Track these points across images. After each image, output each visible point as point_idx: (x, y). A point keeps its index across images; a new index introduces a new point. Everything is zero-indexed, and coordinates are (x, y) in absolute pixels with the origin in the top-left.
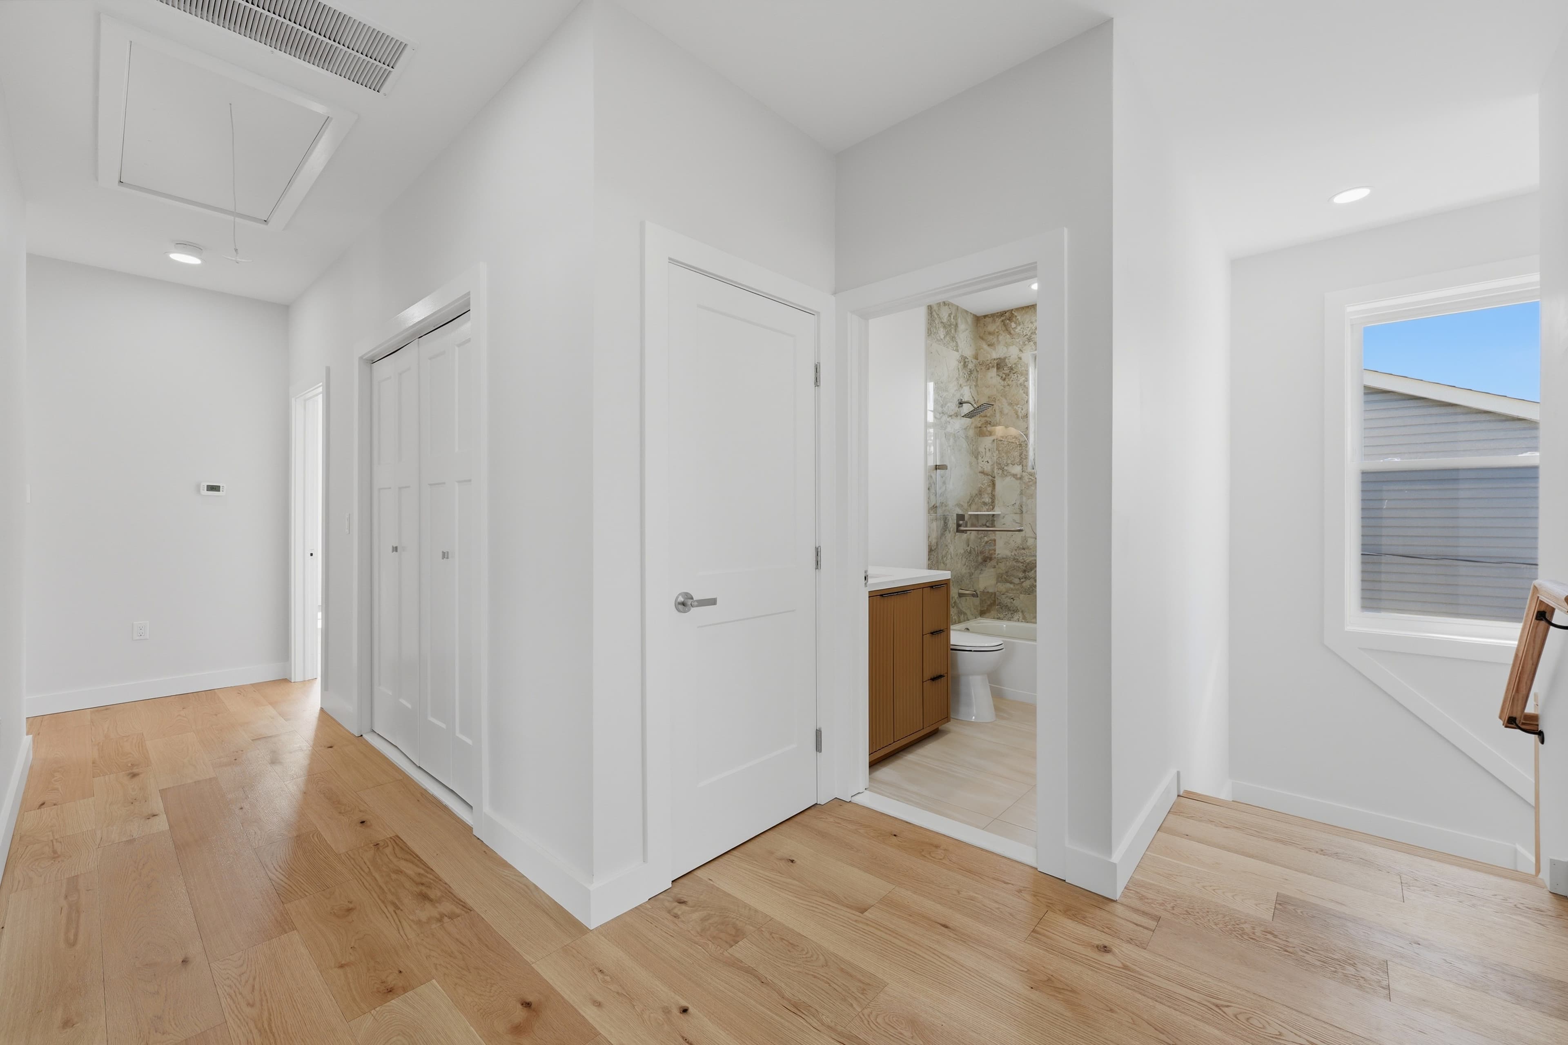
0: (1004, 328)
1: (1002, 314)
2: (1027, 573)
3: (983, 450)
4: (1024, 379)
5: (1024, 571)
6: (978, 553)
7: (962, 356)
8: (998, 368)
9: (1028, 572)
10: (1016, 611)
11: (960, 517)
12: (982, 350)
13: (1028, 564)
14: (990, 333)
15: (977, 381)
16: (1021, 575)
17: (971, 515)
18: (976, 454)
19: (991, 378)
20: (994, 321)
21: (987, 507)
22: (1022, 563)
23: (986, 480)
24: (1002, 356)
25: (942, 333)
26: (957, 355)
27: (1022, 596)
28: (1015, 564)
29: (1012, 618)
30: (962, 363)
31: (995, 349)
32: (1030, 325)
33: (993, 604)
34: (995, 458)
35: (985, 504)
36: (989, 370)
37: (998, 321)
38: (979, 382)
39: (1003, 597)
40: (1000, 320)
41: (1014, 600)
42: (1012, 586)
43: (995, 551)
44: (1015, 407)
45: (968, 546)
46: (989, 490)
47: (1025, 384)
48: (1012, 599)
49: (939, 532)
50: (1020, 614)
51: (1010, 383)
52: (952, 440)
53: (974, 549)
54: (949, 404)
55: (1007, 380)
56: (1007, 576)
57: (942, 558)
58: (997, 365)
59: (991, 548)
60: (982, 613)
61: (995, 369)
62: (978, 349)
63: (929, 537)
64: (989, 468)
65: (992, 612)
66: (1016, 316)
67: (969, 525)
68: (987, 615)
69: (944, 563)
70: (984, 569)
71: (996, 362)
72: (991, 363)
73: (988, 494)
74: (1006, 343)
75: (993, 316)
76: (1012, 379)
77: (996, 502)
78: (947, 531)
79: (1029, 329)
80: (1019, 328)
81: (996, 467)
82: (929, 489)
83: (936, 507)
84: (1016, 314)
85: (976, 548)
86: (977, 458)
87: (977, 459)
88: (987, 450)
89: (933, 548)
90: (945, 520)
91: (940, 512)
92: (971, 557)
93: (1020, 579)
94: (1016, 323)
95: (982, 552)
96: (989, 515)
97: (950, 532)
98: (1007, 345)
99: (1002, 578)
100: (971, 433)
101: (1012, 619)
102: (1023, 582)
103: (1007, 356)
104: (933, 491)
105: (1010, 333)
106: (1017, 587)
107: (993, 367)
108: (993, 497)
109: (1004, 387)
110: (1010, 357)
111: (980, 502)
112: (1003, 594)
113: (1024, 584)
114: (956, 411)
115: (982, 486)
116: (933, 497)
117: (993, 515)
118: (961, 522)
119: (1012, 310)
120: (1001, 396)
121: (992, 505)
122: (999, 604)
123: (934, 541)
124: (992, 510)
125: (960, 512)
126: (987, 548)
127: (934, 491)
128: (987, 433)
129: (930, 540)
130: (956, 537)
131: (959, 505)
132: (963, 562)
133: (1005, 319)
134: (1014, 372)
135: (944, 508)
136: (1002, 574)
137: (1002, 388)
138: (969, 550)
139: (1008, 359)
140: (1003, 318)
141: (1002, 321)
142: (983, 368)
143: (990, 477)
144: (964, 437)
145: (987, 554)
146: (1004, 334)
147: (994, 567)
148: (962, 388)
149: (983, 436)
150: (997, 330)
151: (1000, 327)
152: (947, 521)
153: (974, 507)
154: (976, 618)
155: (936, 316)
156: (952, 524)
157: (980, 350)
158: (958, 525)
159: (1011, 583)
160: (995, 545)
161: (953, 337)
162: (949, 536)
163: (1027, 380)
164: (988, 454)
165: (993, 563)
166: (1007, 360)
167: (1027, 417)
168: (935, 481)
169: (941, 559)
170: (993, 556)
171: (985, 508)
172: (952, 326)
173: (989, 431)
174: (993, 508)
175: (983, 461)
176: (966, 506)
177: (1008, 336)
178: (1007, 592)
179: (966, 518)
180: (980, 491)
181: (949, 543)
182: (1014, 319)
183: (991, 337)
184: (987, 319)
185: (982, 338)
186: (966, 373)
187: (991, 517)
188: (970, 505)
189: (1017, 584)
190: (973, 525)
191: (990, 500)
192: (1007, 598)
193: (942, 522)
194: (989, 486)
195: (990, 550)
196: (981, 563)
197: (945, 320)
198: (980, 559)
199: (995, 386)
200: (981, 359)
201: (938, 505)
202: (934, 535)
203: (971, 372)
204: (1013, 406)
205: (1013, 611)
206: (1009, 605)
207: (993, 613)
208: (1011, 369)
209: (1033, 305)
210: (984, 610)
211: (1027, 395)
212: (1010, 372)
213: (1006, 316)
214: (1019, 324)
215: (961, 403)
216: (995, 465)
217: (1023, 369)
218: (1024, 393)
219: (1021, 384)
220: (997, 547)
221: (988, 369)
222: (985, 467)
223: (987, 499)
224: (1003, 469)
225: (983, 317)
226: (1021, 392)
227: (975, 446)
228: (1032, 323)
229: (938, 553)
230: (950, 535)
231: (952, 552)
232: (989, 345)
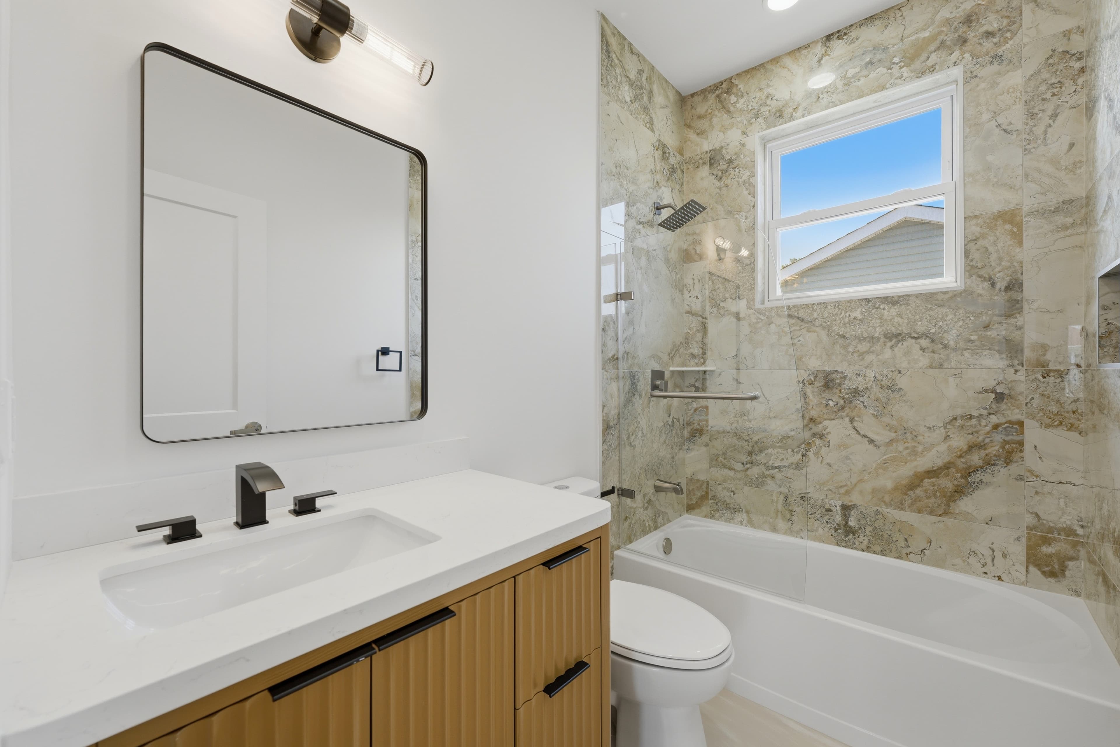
0: (719, 106)
1: (716, 87)
2: (754, 456)
3: (691, 282)
4: (748, 174)
5: (750, 454)
6: (683, 425)
7: (659, 141)
8: (711, 165)
9: (756, 455)
10: (736, 510)
11: (657, 375)
12: (689, 143)
13: (756, 442)
14: (700, 117)
15: (682, 184)
16: (745, 458)
17: (673, 372)
18: (680, 287)
19: (702, 179)
20: (705, 99)
21: (696, 361)
22: (746, 441)
23: (695, 323)
24: (717, 146)
25: (627, 93)
26: (651, 137)
27: (747, 489)
28: (736, 441)
29: (733, 519)
30: (660, 152)
31: (707, 138)
32: (758, 95)
33: (704, 497)
34: (707, 293)
35: (693, 356)
36: (699, 169)
37: (712, 98)
38: (684, 187)
39: (720, 488)
40: (715, 95)
41: (734, 494)
42: (731, 473)
43: (707, 421)
44: (736, 216)
45: (669, 416)
46: (699, 336)
47: (751, 180)
48: (732, 491)
49: (622, 398)
50: (745, 516)
51: (729, 182)
52: (643, 261)
53: (678, 420)
54: (638, 205)
55: (724, 179)
56: (725, 459)
57: (628, 438)
58: (710, 160)
59: (701, 418)
60: (690, 508)
61: (707, 167)
62: (684, 141)
63: (604, 406)
64: (699, 306)
65: (703, 508)
66: (737, 85)
67: (670, 385)
68: (697, 511)
69: (630, 445)
70: (692, 446)
71: (708, 155)
72: (701, 158)
73: (697, 342)
74: (723, 126)
75: (703, 93)
76: (731, 176)
77: (709, 353)
78: (637, 396)
79: (756, 100)
80: (742, 101)
81: (708, 304)
82: (604, 330)
83: (617, 359)
84: (736, 82)
85: (681, 419)
86: (681, 292)
87: (683, 294)
88: (696, 281)
89: (611, 424)
90: (633, 377)
91: (624, 366)
92: (674, 432)
93: (743, 464)
94: (737, 95)
95: (689, 424)
96: (699, 371)
97: (640, 396)
98: (724, 129)
99: (715, 461)
100: (674, 256)
101: (731, 521)
102: (748, 469)
103: (724, 144)
104: (611, 333)
105: (728, 111)
106: (739, 475)
107: (704, 163)
108: (704, 346)
109: (720, 189)
110: (728, 145)
111: (686, 354)
112: (719, 484)
113: (749, 472)
114: (650, 219)
115: (689, 331)
116: (610, 343)
117: (705, 372)
118: (658, 382)
119: (732, 78)
120: (716, 202)
121: (703, 357)
122: (714, 497)
123: (614, 412)
124: (703, 364)
125: (658, 368)
126: (696, 417)
127: (613, 334)
128: (696, 257)
129: (605, 411)
130: (652, 404)
131: (655, 357)
132: (662, 440)
133: (722, 93)
134: (733, 166)
135: (630, 361)
136: (718, 456)
137: (718, 191)
138: (670, 421)
139: (726, 149)
140: (717, 92)
141: (718, 96)
142: (691, 167)
143: (700, 319)
144: (663, 259)
145: (696, 426)
146: (719, 115)
147: (707, 445)
148: (660, 187)
149: (691, 262)
150: (709, 111)
151: (714, 105)
152: (635, 381)
153: (677, 360)
154: (680, 516)
155: (617, 61)
156: (644, 383)
157: (686, 142)
158: (655, 387)
159: (730, 469)
160: (707, 414)
161: (645, 108)
162: (638, 402)
163: (753, 175)
164: (698, 286)
165: (705, 438)
166: (724, 151)
167: (754, 229)
168: (615, 319)
169: (625, 438)
170: (705, 429)
171: (693, 362)
172: (644, 91)
173: (698, 254)
174: (705, 362)
175: (690, 297)
176: (666, 358)
177: (726, 115)
178: (725, 481)
179: (667, 375)
180: (686, 338)
181: (639, 414)
182: (734, 90)
183: (702, 121)
184: (696, 98)
185: (688, 126)
186: (666, 169)
187: (701, 375)
188: (672, 357)
189: (740, 471)
190: (676, 386)
191: (701, 351)
192: (725, 491)
193: (628, 382)
194: (698, 331)
195: (700, 421)
196: (688, 439)
197: (632, 76)
198: (686, 433)
199: (706, 190)
200: (687, 155)
201: (620, 356)
202: (614, 403)
203: (673, 170)
204: (734, 215)
205: (734, 509)
206: (728, 501)
207: (705, 509)
208: (730, 162)
209: (762, 64)
210: (693, 504)
211: (754, 198)
212: (728, 167)
213: (722, 88)
214: (742, 96)
215: (658, 208)
216: (707, 301)
217: (748, 159)
218: (749, 194)
219: (744, 182)
220: (710, 417)
221: (698, 167)
222: (693, 305)
223: (696, 350)
224: (718, 306)
225: (690, 97)
226: (746, 193)
227: (678, 276)
228: (761, 90)
229: (620, 431)
230: (641, 402)
231: (645, 427)
232: (698, 134)
